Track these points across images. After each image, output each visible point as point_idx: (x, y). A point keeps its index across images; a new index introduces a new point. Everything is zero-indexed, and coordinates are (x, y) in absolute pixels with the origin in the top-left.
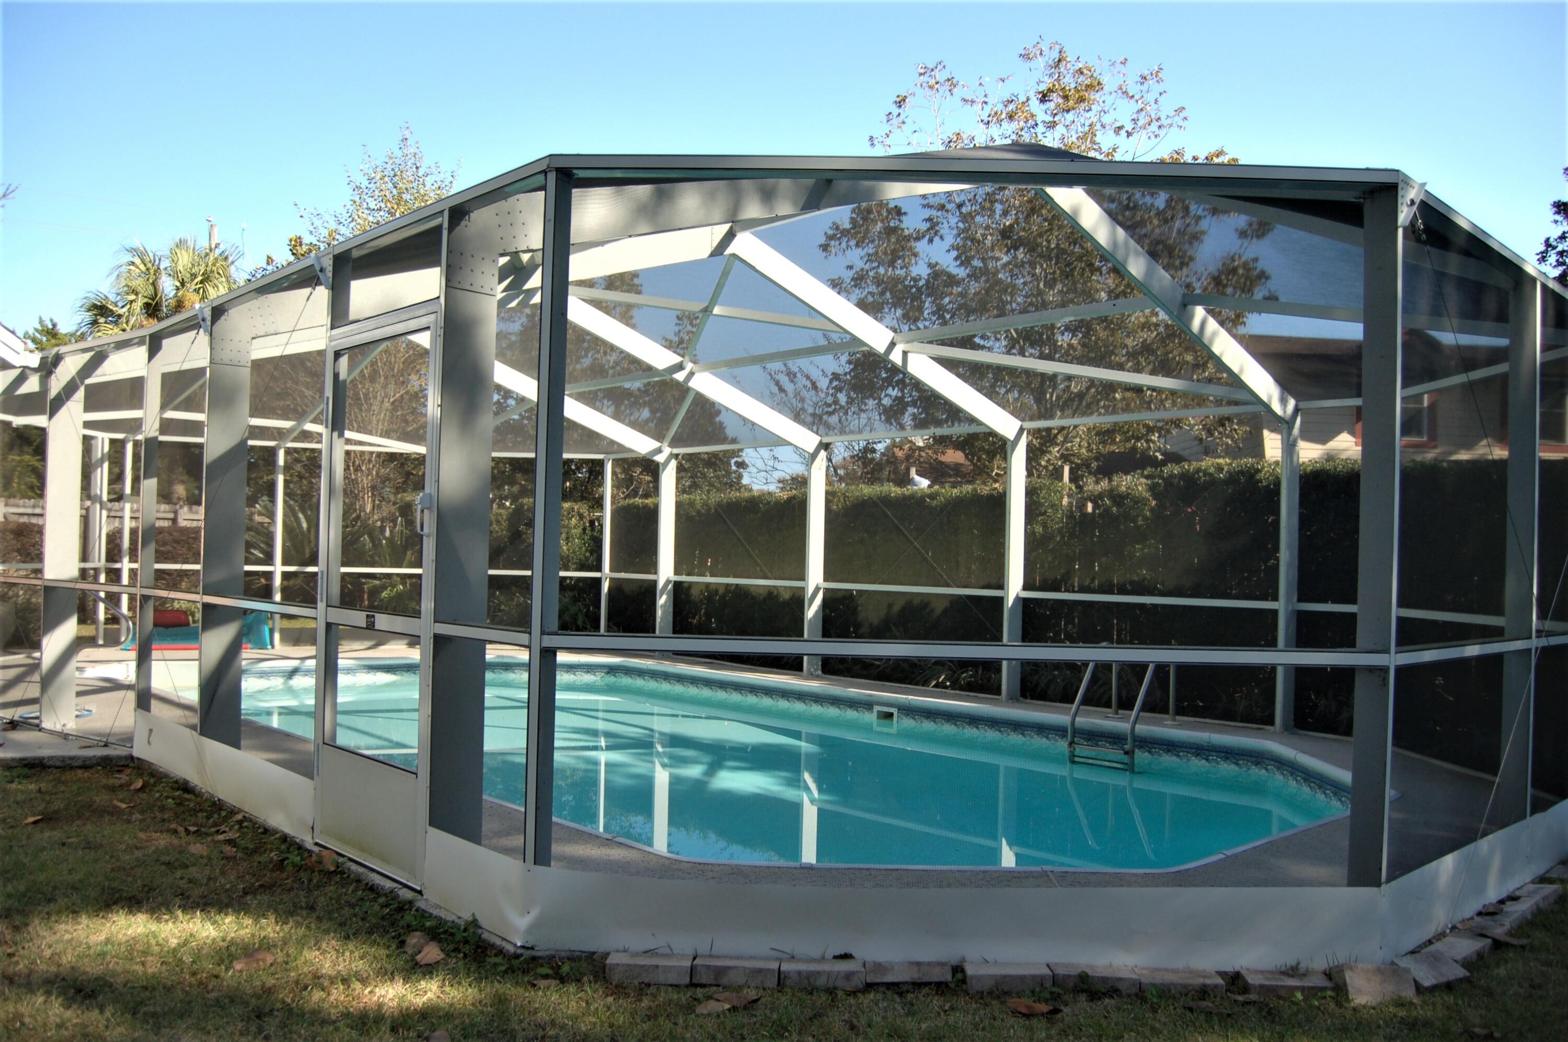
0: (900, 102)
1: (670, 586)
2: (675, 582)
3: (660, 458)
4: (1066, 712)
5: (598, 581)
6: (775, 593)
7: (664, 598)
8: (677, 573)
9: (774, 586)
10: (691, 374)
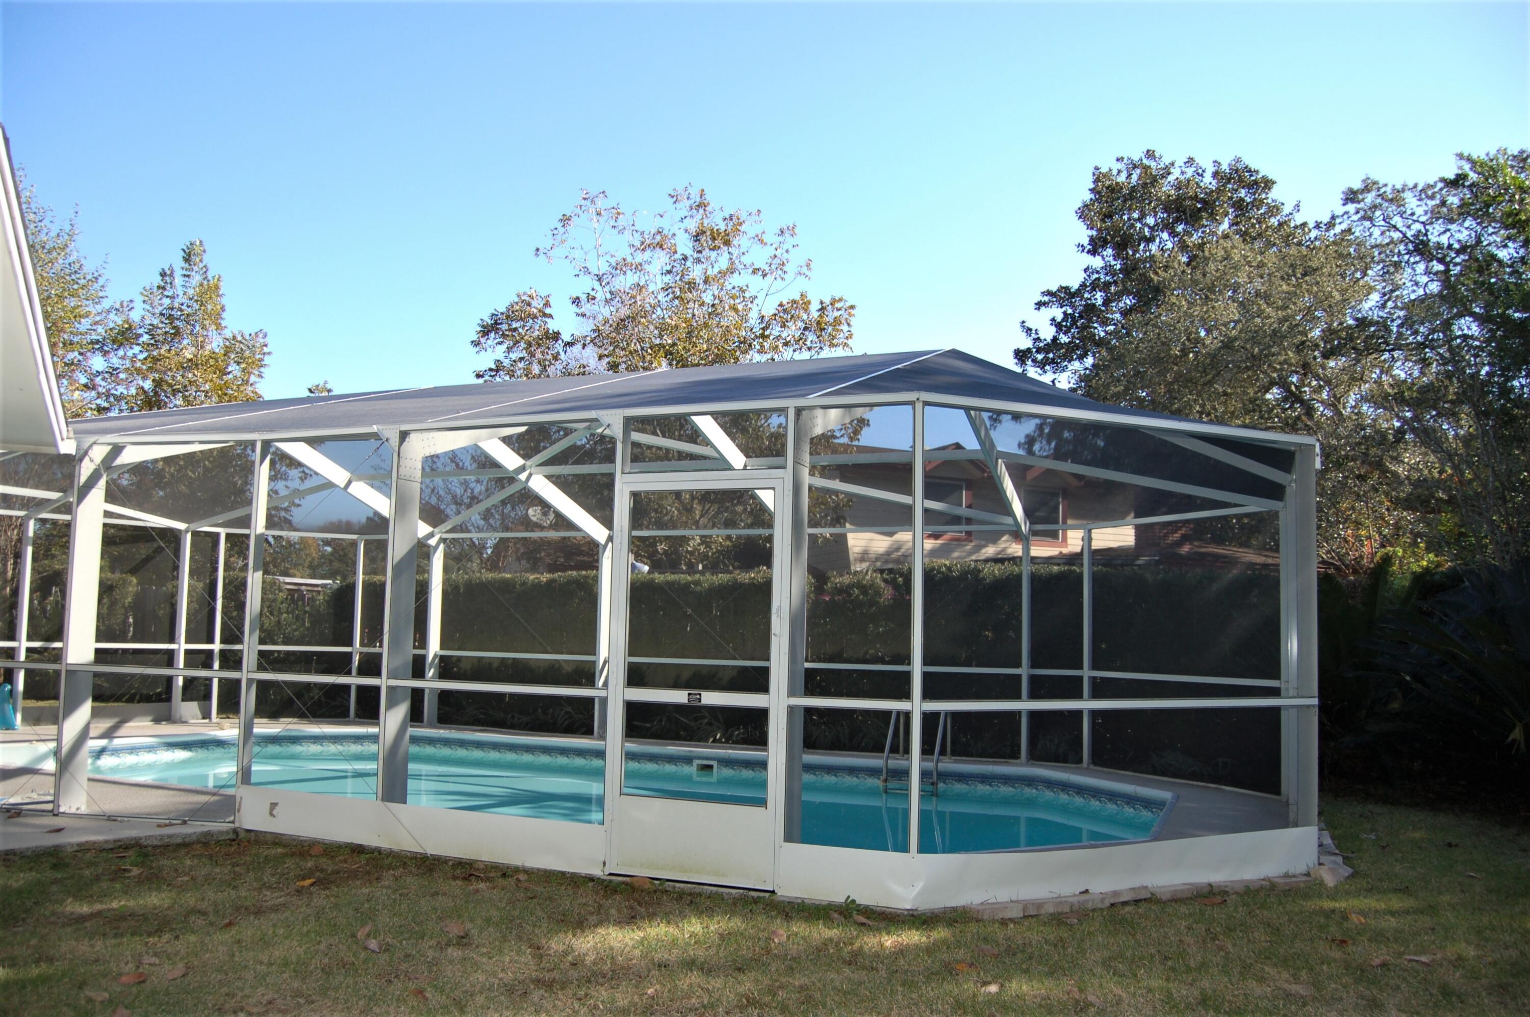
0: (565, 220)
1: (437, 660)
2: (441, 656)
3: (433, 542)
4: (882, 758)
5: (349, 655)
6: (557, 665)
7: (432, 671)
8: (442, 648)
9: (556, 660)
10: (530, 475)
